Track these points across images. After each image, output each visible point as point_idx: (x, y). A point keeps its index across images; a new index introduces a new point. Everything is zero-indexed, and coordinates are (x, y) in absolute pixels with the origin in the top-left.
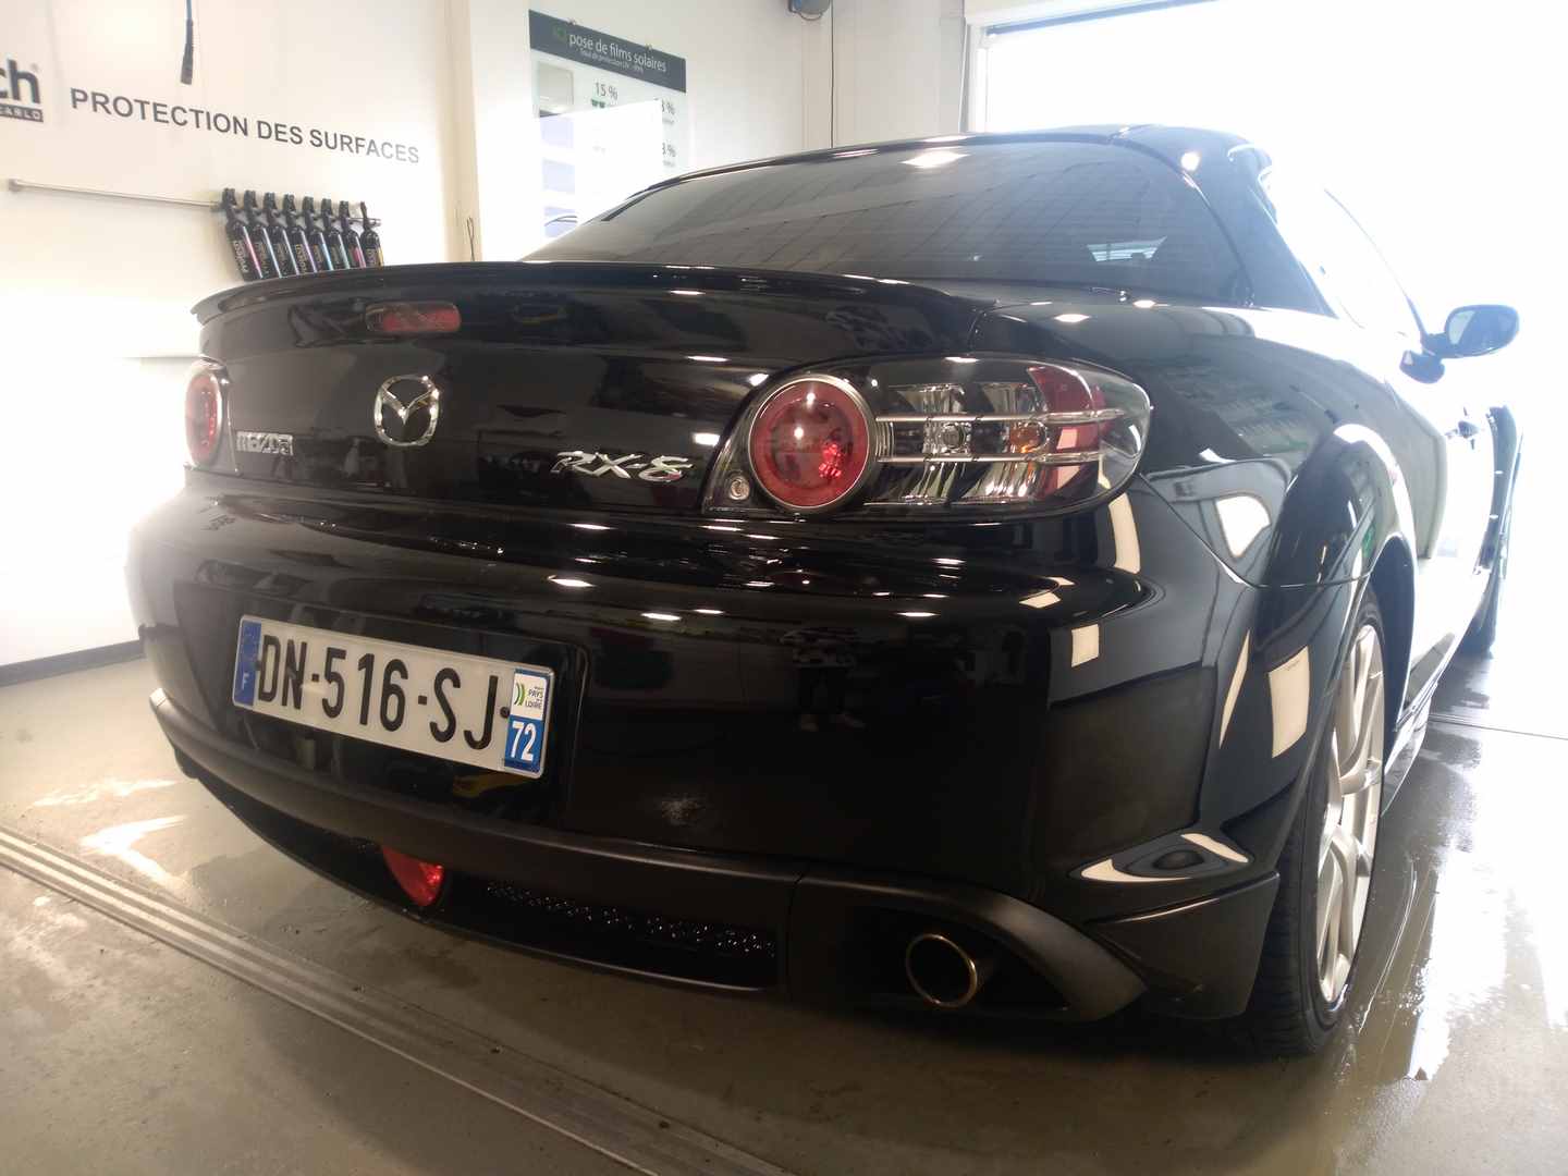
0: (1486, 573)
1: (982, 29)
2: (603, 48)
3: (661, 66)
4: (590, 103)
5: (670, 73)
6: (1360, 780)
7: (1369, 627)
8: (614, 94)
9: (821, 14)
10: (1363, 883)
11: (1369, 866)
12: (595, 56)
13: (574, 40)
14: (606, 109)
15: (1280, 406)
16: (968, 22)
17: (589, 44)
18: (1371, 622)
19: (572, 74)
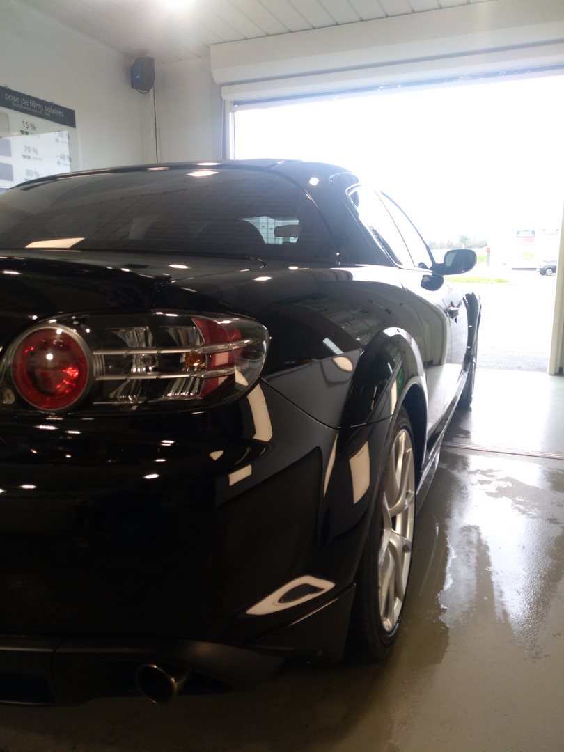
0: (466, 374)
1: (231, 102)
2: (26, 103)
3: (60, 113)
4: (19, 132)
5: (66, 118)
6: (403, 505)
7: (404, 430)
8: (34, 128)
9: (149, 90)
10: (407, 556)
11: (410, 547)
12: (21, 107)
13: (8, 97)
14: (29, 136)
15: (363, 312)
16: (223, 98)
17: (17, 100)
18: (405, 427)
19: (7, 115)
